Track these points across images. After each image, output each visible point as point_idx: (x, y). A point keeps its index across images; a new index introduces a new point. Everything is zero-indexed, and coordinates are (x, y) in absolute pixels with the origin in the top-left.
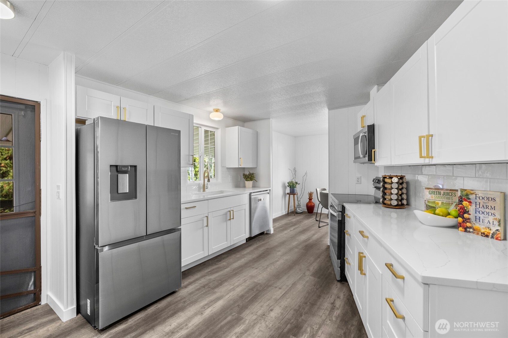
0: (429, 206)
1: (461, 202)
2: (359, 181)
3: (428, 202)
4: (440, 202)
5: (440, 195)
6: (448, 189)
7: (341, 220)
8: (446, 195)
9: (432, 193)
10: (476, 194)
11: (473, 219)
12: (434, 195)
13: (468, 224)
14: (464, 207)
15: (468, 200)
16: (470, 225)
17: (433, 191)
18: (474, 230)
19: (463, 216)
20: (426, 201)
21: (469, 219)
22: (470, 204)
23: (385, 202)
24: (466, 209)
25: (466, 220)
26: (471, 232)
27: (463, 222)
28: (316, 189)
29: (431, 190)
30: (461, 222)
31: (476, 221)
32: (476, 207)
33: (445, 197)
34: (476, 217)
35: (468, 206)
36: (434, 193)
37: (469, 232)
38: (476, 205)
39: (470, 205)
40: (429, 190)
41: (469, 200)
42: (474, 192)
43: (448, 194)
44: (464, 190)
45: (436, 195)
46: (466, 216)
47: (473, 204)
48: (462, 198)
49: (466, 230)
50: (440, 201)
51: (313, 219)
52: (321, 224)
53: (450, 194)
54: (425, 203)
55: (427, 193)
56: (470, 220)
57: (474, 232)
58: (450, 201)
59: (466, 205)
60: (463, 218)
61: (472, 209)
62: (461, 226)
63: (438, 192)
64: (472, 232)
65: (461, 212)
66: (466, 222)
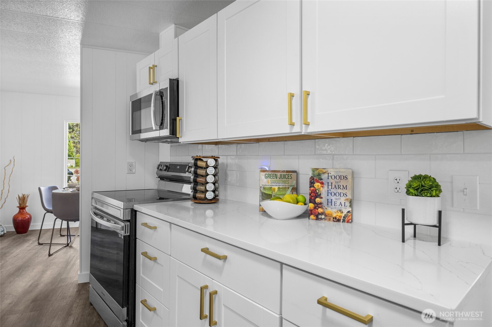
0: (265, 194)
1: (312, 185)
2: (131, 169)
3: (264, 188)
4: (276, 188)
5: (277, 178)
6: (285, 171)
7: (129, 236)
8: (282, 178)
9: (268, 176)
10: (328, 173)
11: (325, 204)
12: (270, 179)
13: (320, 210)
14: (316, 191)
15: (319, 181)
16: (322, 211)
17: (269, 174)
18: (326, 216)
19: (315, 201)
20: (262, 188)
21: (321, 203)
22: (323, 185)
23: (198, 195)
24: (317, 191)
25: (318, 205)
26: (322, 219)
27: (315, 208)
28: (39, 189)
29: (267, 173)
30: (313, 209)
31: (328, 205)
32: (328, 188)
33: (282, 181)
34: (328, 200)
35: (320, 188)
36: (270, 176)
37: (321, 219)
38: (328, 185)
39: (322, 187)
40: (265, 173)
41: (321, 181)
42: (326, 170)
43: (284, 177)
44: (316, 169)
45: (272, 179)
46: (318, 200)
47: (325, 185)
48: (314, 179)
49: (318, 217)
50: (277, 186)
51: (31, 244)
52: (54, 249)
53: (287, 176)
54: (260, 190)
55: (263, 176)
56: (322, 205)
57: (326, 218)
58: (286, 185)
59: (318, 187)
60: (314, 203)
61: (323, 191)
62: (312, 214)
63: (274, 175)
64: (324, 218)
65: (312, 196)
66: (318, 208)
